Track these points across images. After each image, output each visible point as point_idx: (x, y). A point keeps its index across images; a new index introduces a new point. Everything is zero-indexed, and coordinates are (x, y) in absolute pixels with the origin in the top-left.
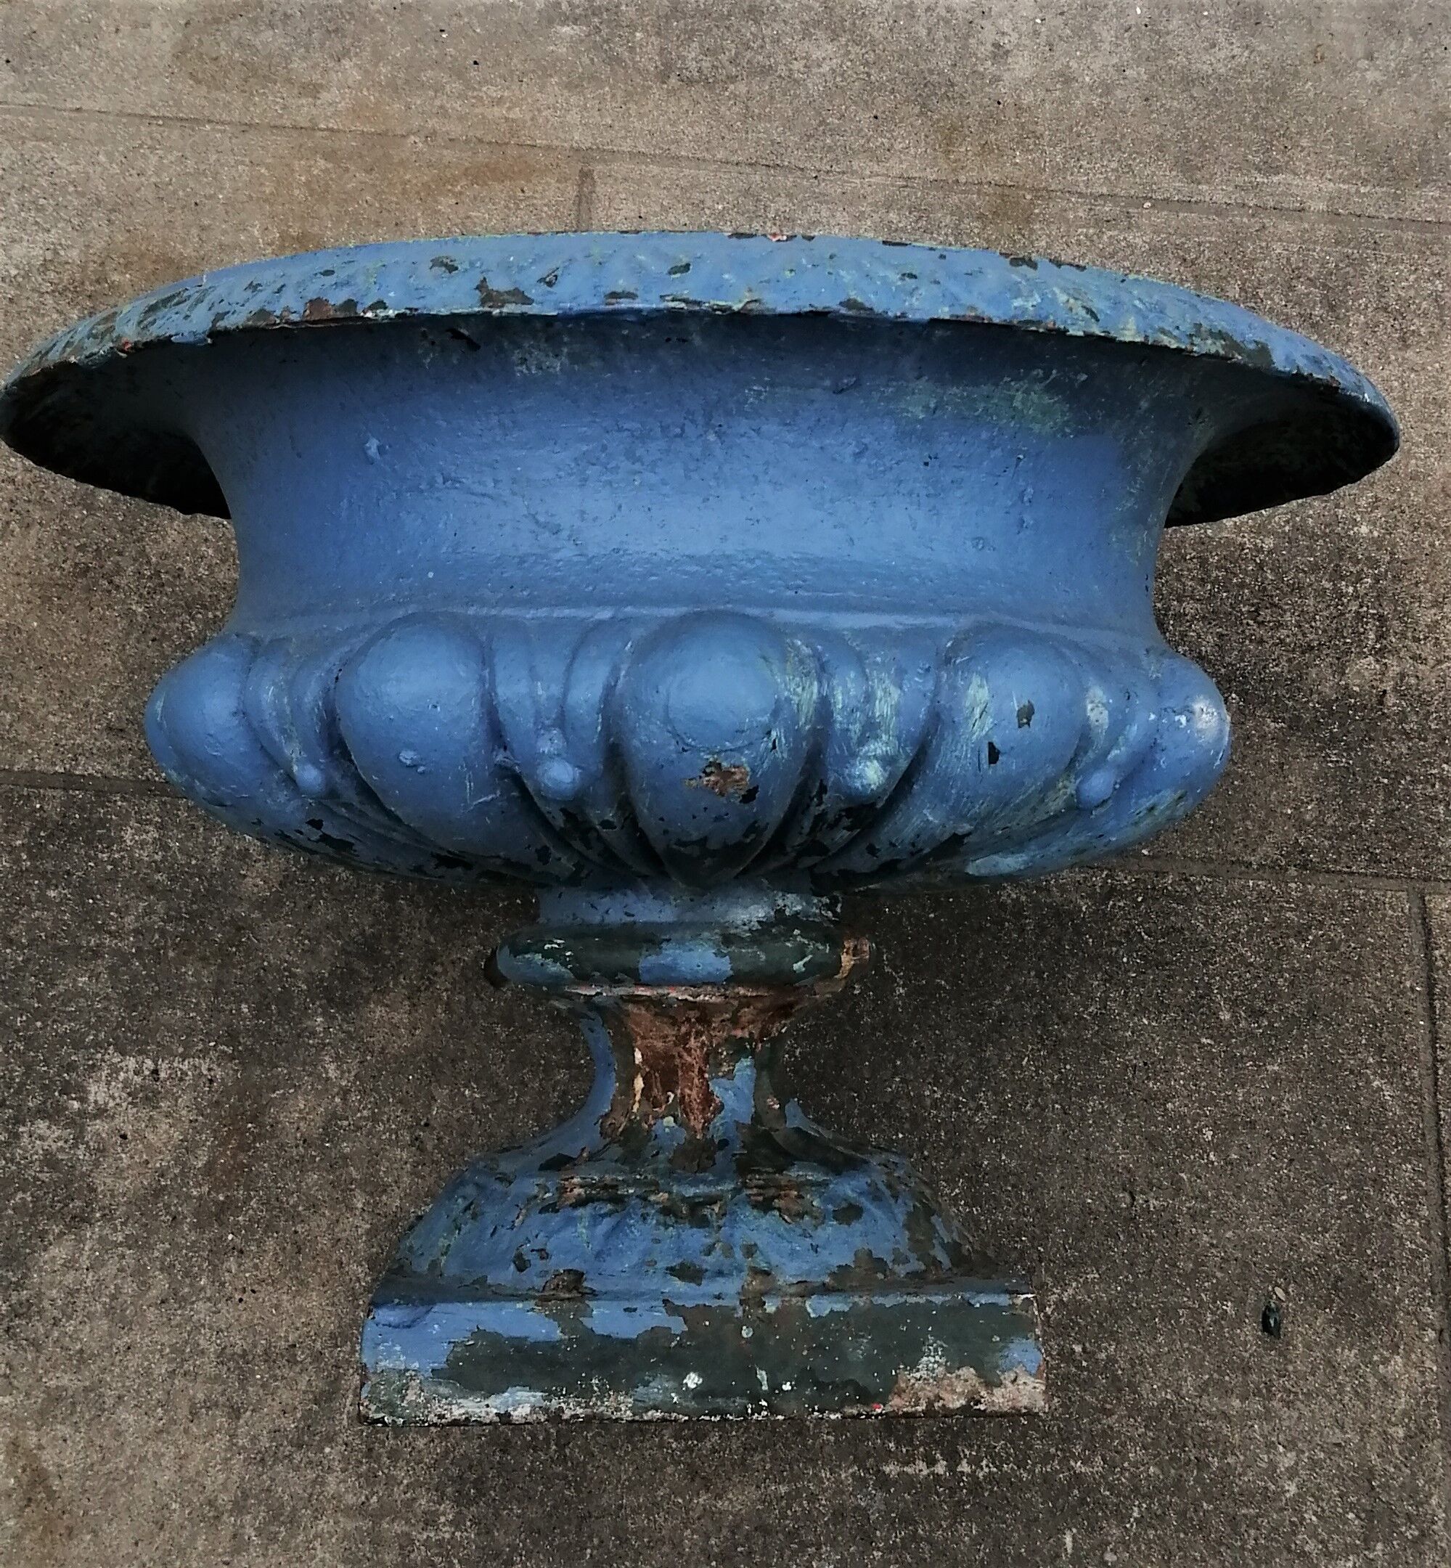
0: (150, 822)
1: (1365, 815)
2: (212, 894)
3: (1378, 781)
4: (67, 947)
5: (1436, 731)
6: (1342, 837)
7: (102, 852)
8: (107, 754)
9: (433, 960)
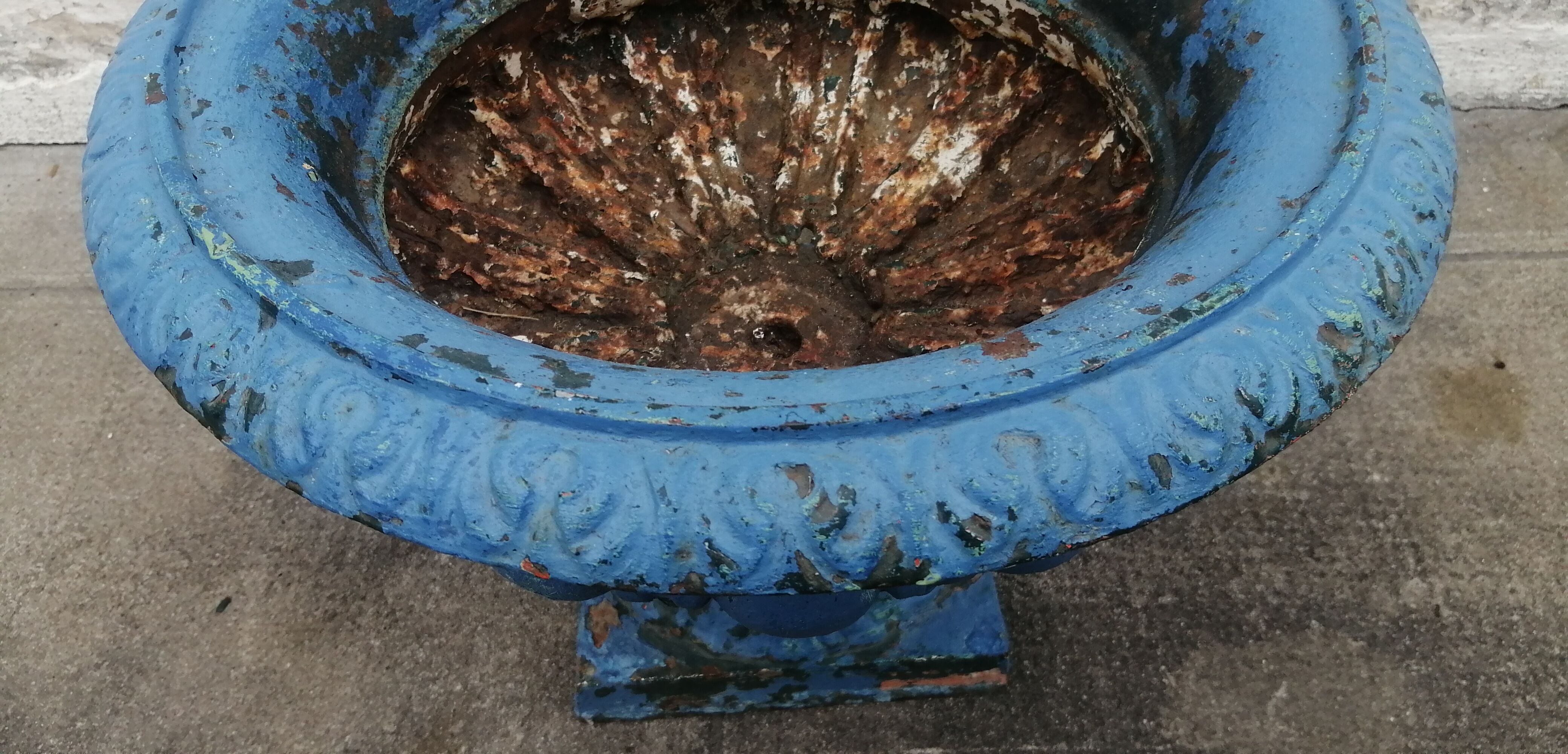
3: (1458, 684)
5: (1492, 635)
6: (1445, 737)
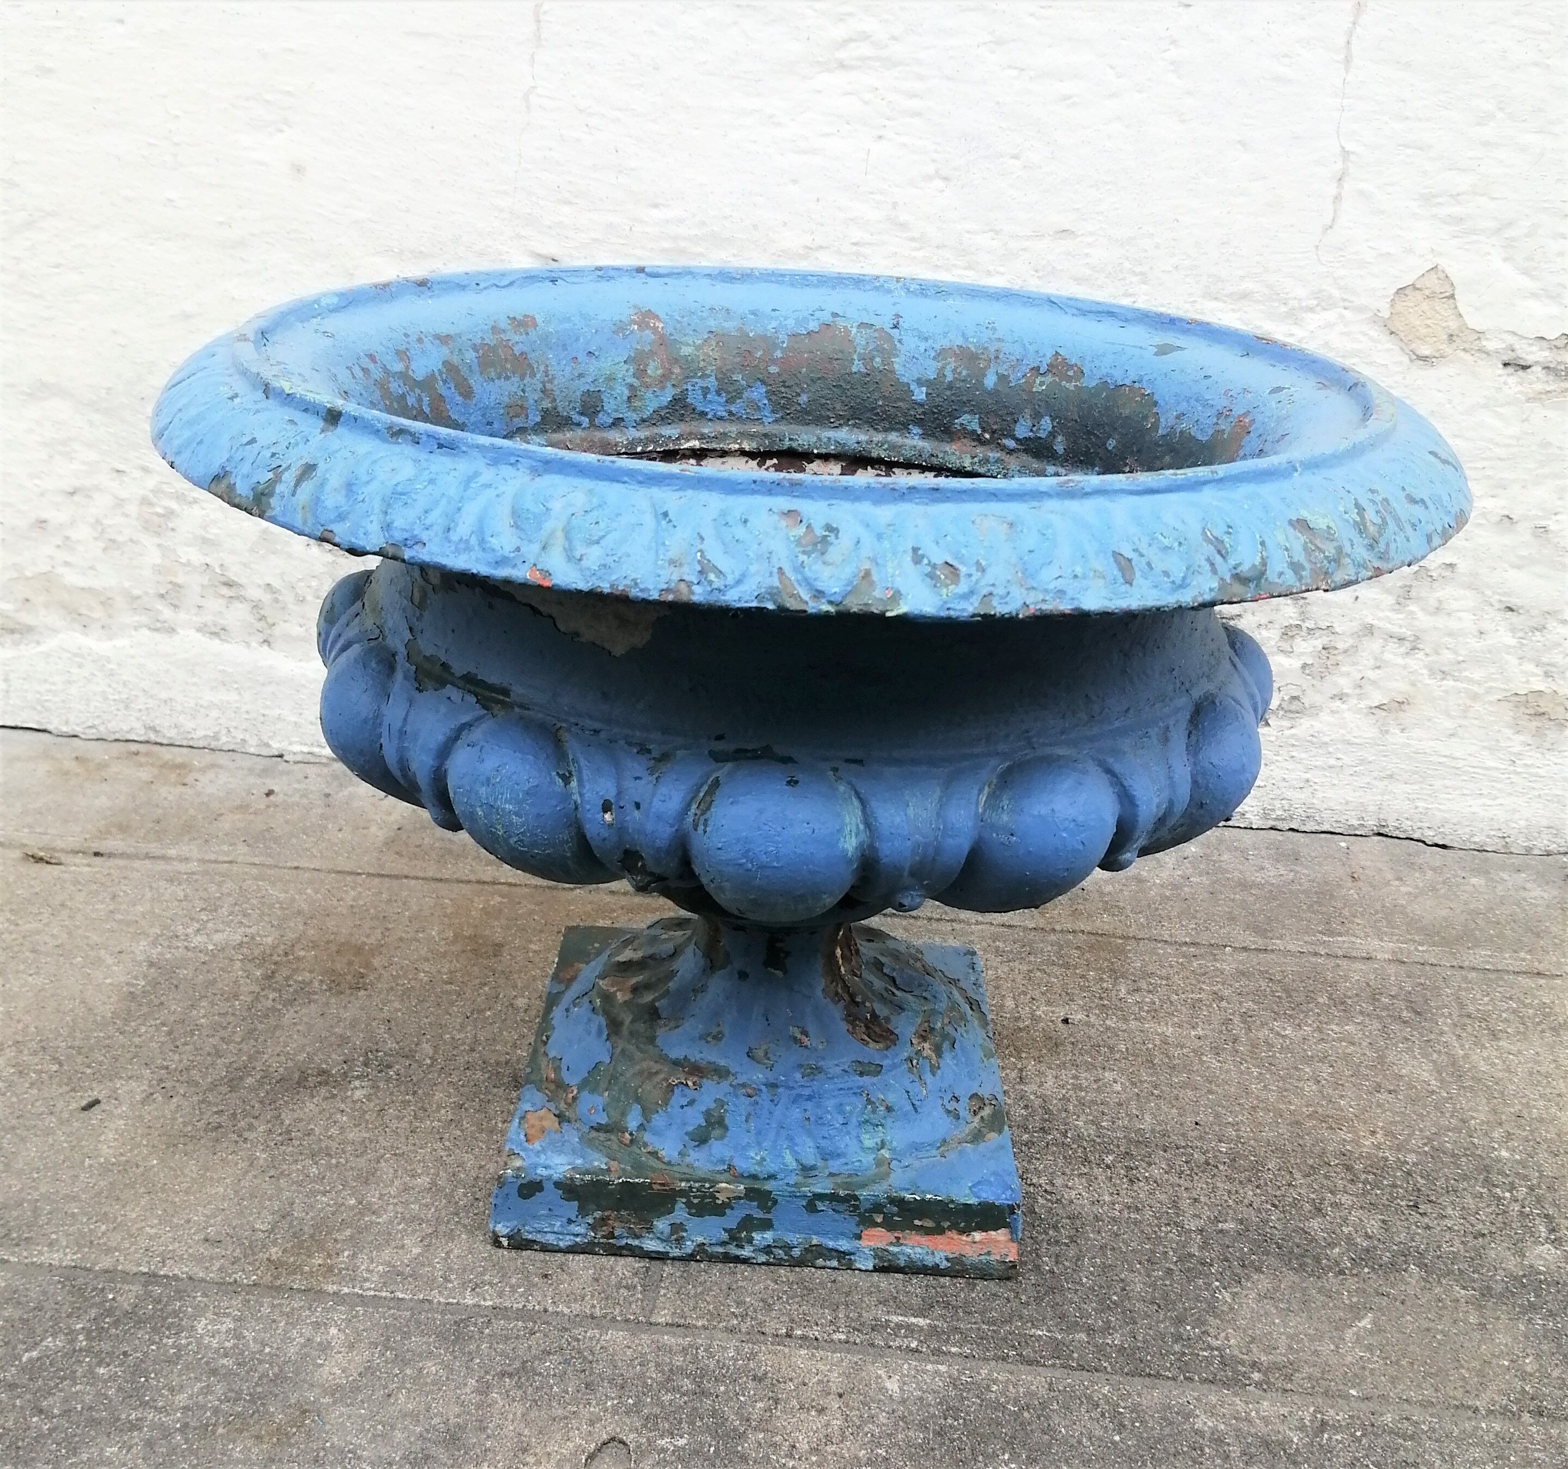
0: (228, 1315)
2: (279, 1379)
4: (102, 1419)
7: (168, 1338)
8: (199, 1259)
9: (525, 1451)
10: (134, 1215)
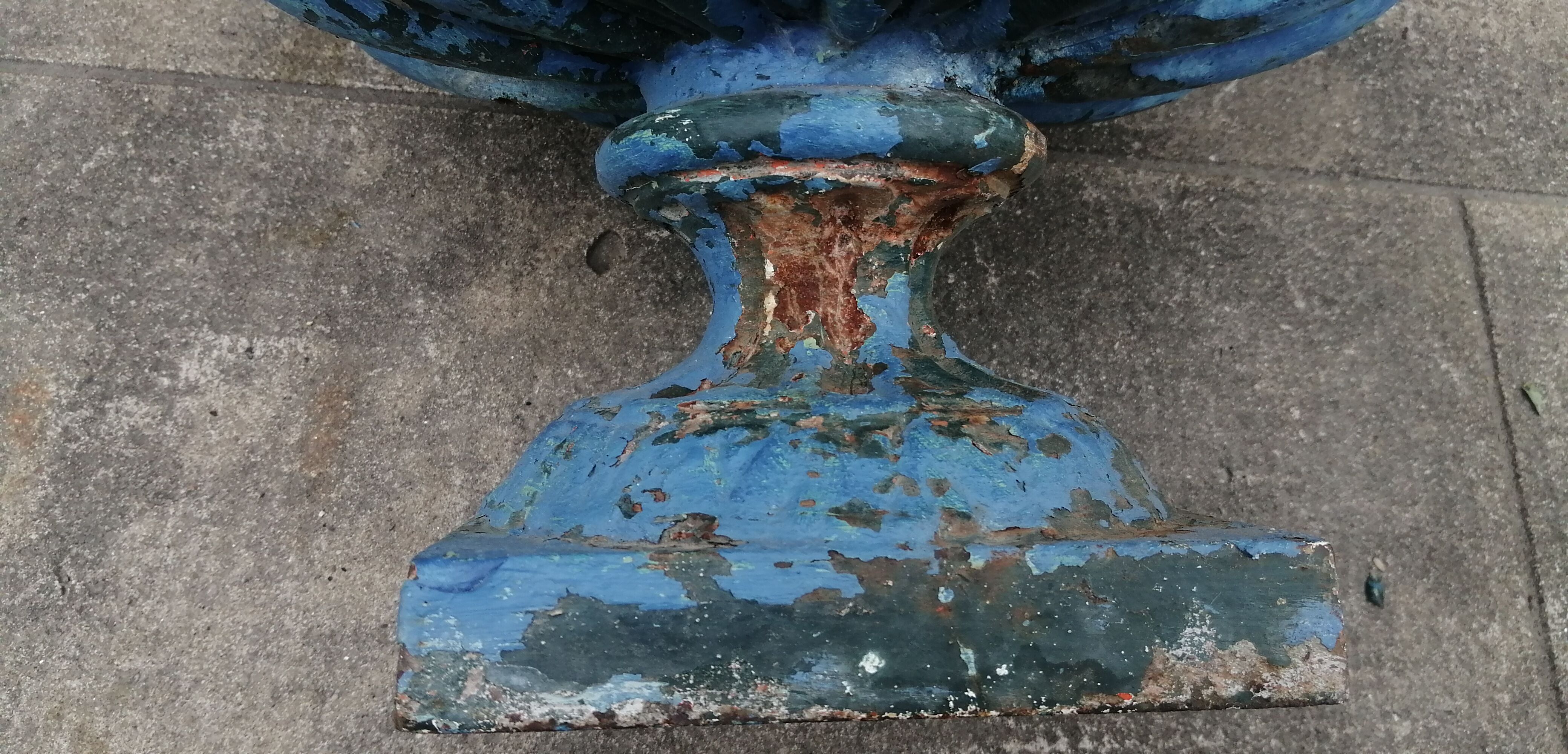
0: (256, 115)
1: (1404, 130)
2: (315, 182)
4: (167, 230)
7: (208, 142)
8: (219, 55)
9: (535, 247)
10: (150, 6)
